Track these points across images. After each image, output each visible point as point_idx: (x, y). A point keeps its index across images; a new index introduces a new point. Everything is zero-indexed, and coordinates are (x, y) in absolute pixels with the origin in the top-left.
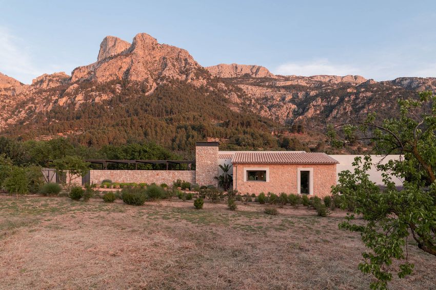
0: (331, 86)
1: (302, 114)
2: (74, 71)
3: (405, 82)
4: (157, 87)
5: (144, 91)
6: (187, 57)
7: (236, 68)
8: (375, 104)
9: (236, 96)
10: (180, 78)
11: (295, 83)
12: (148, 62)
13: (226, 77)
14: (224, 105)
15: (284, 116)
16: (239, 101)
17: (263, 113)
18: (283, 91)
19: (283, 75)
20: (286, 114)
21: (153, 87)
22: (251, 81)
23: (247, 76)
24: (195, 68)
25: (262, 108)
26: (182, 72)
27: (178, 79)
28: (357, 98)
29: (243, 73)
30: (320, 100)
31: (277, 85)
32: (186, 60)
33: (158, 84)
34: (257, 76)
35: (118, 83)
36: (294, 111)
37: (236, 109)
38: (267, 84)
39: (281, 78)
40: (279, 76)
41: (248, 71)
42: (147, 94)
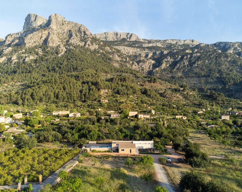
0: (177, 47)
1: (158, 67)
2: (7, 36)
3: (222, 45)
4: (66, 51)
5: (57, 53)
6: (85, 30)
7: (117, 34)
8: (202, 61)
9: (117, 56)
10: (81, 44)
11: (154, 45)
12: (60, 33)
13: (110, 40)
14: (109, 63)
15: (147, 68)
16: (119, 59)
17: (134, 67)
18: (147, 51)
19: (147, 39)
20: (148, 67)
21: (63, 50)
22: (126, 43)
23: (124, 40)
24: (90, 38)
25: (133, 63)
26: (82, 40)
27: (79, 45)
28: (191, 57)
29: (122, 37)
30: (169, 58)
31: (143, 46)
32: (84, 32)
33: (67, 48)
34: (131, 40)
35: (40, 48)
36: (153, 65)
37: (116, 65)
38: (137, 45)
39: (146, 41)
40: (144, 40)
41: (125, 37)
42: (59, 55)
